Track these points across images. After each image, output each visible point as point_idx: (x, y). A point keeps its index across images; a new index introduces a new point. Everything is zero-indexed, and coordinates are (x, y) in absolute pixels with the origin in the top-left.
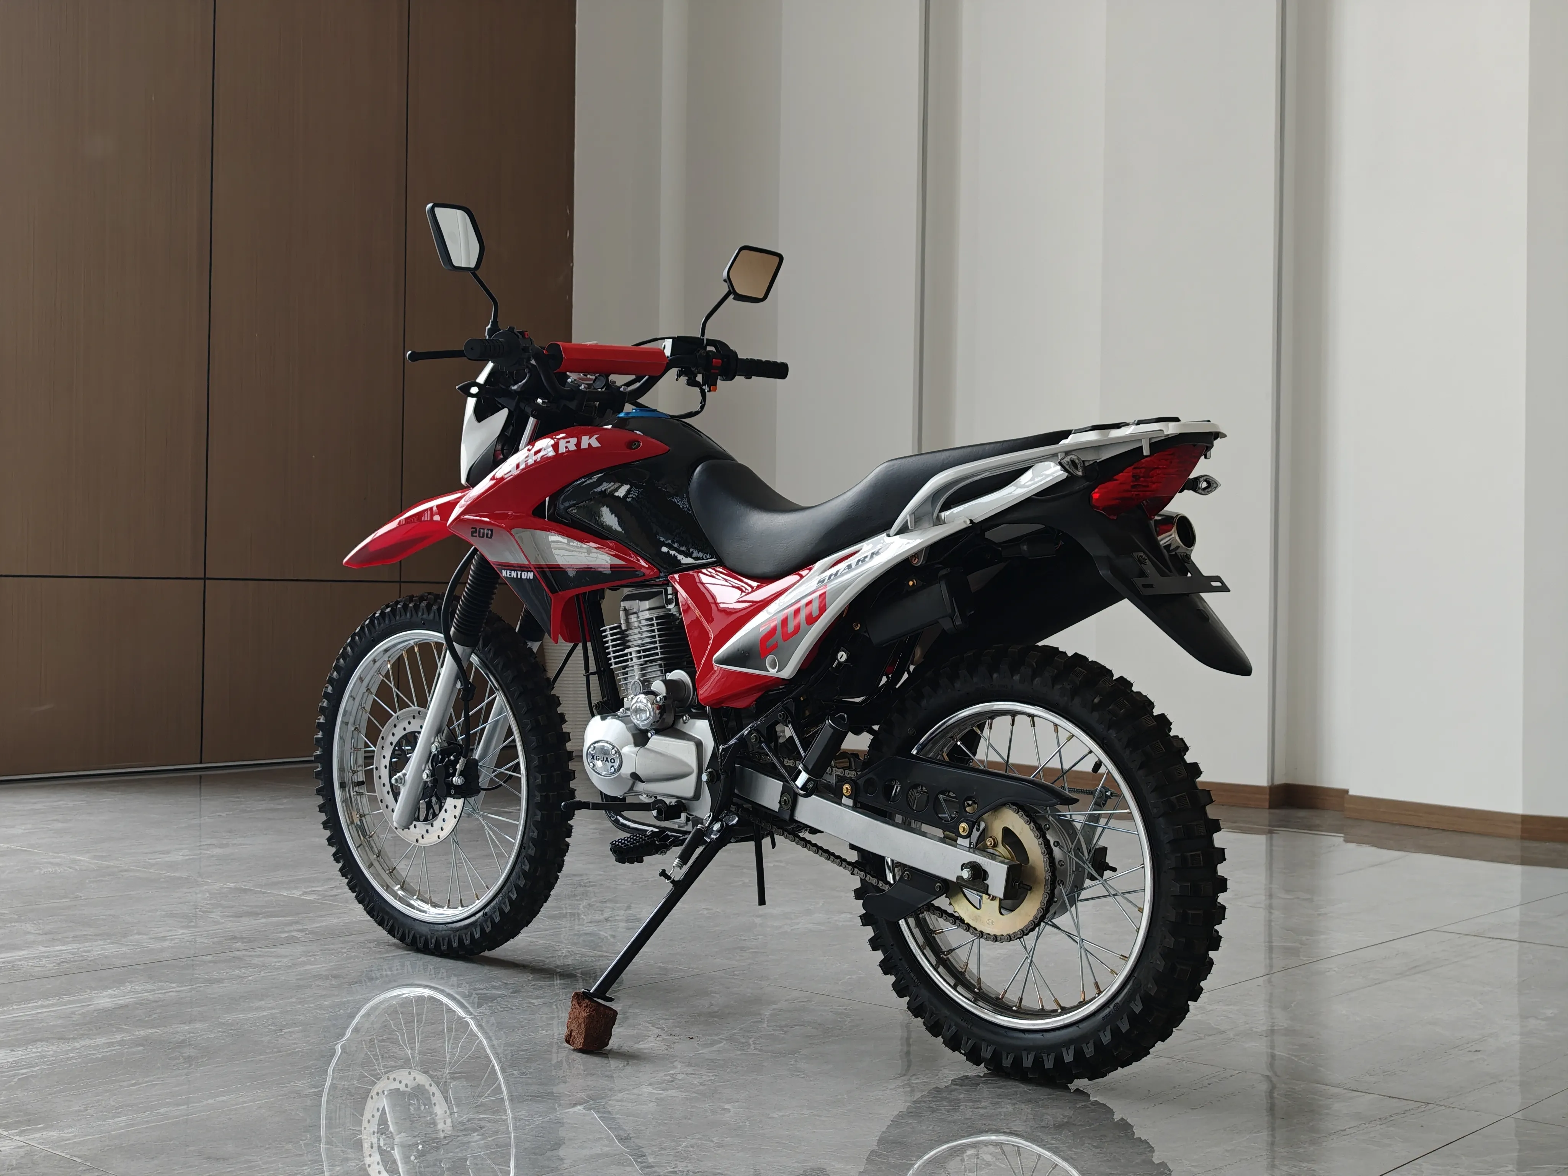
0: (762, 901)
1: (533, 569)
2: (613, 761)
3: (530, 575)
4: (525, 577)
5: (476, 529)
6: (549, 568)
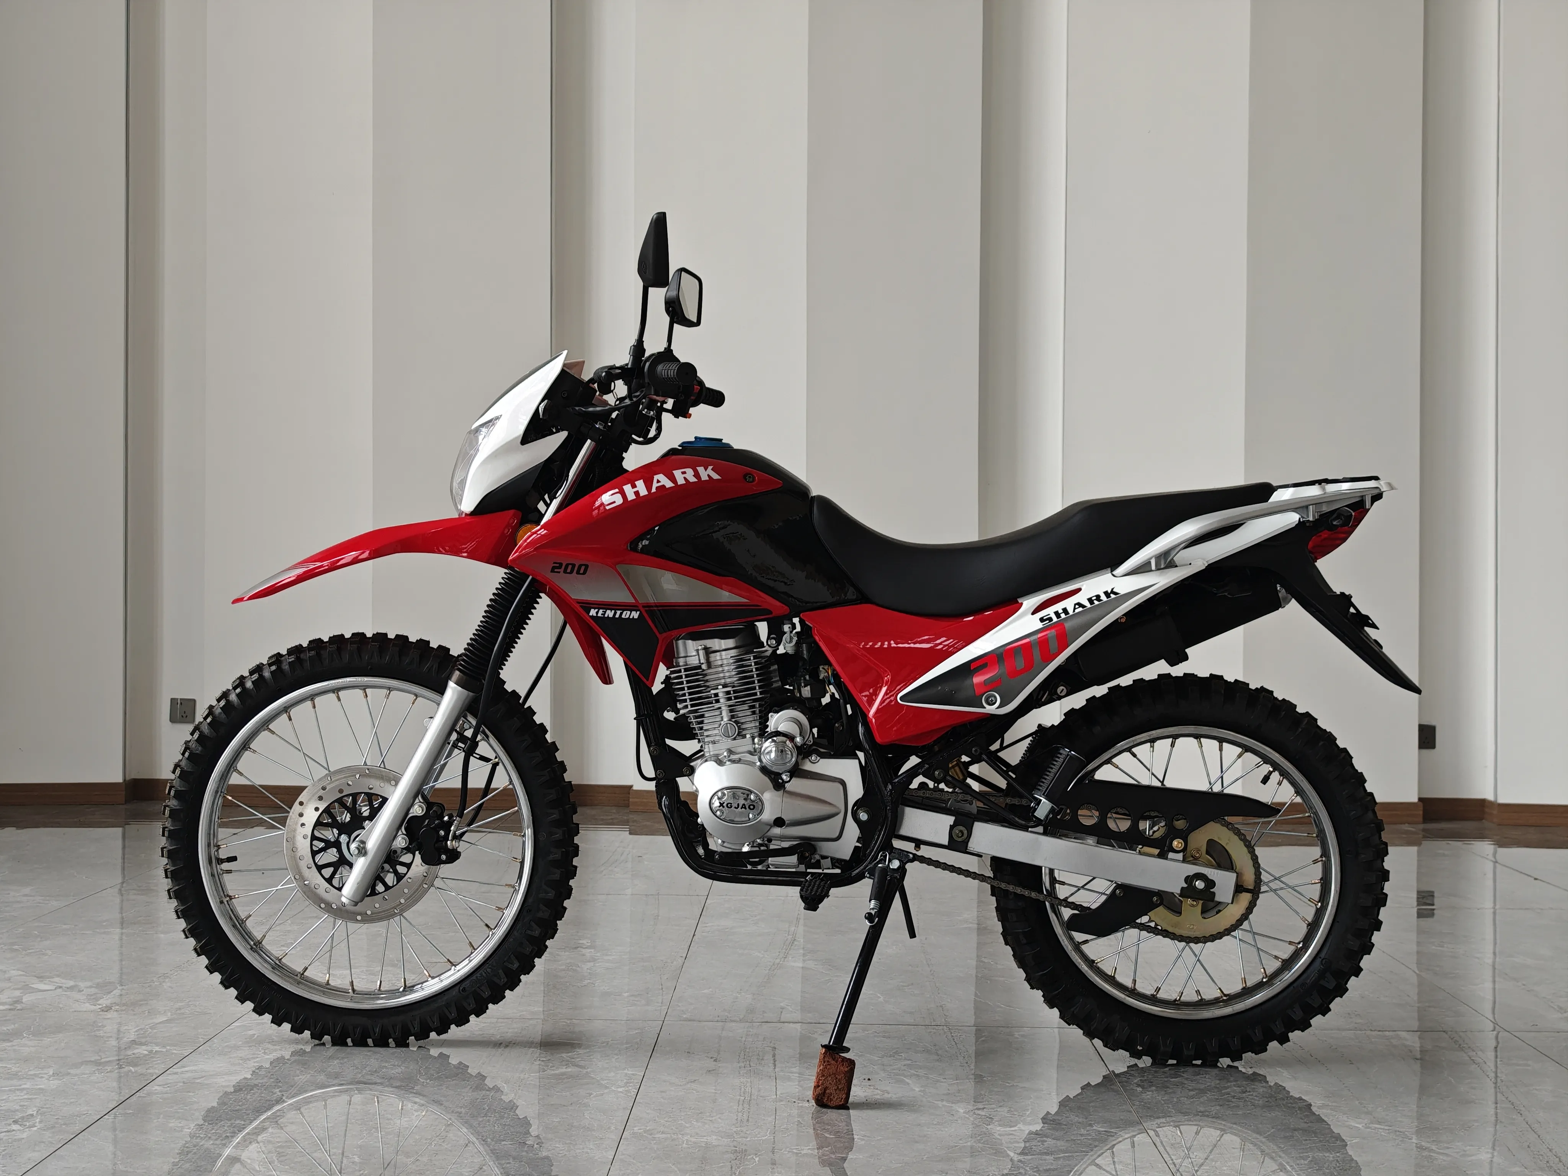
0: (912, 935)
1: (640, 608)
2: (752, 807)
3: (635, 615)
4: (627, 616)
5: (561, 564)
6: (656, 606)
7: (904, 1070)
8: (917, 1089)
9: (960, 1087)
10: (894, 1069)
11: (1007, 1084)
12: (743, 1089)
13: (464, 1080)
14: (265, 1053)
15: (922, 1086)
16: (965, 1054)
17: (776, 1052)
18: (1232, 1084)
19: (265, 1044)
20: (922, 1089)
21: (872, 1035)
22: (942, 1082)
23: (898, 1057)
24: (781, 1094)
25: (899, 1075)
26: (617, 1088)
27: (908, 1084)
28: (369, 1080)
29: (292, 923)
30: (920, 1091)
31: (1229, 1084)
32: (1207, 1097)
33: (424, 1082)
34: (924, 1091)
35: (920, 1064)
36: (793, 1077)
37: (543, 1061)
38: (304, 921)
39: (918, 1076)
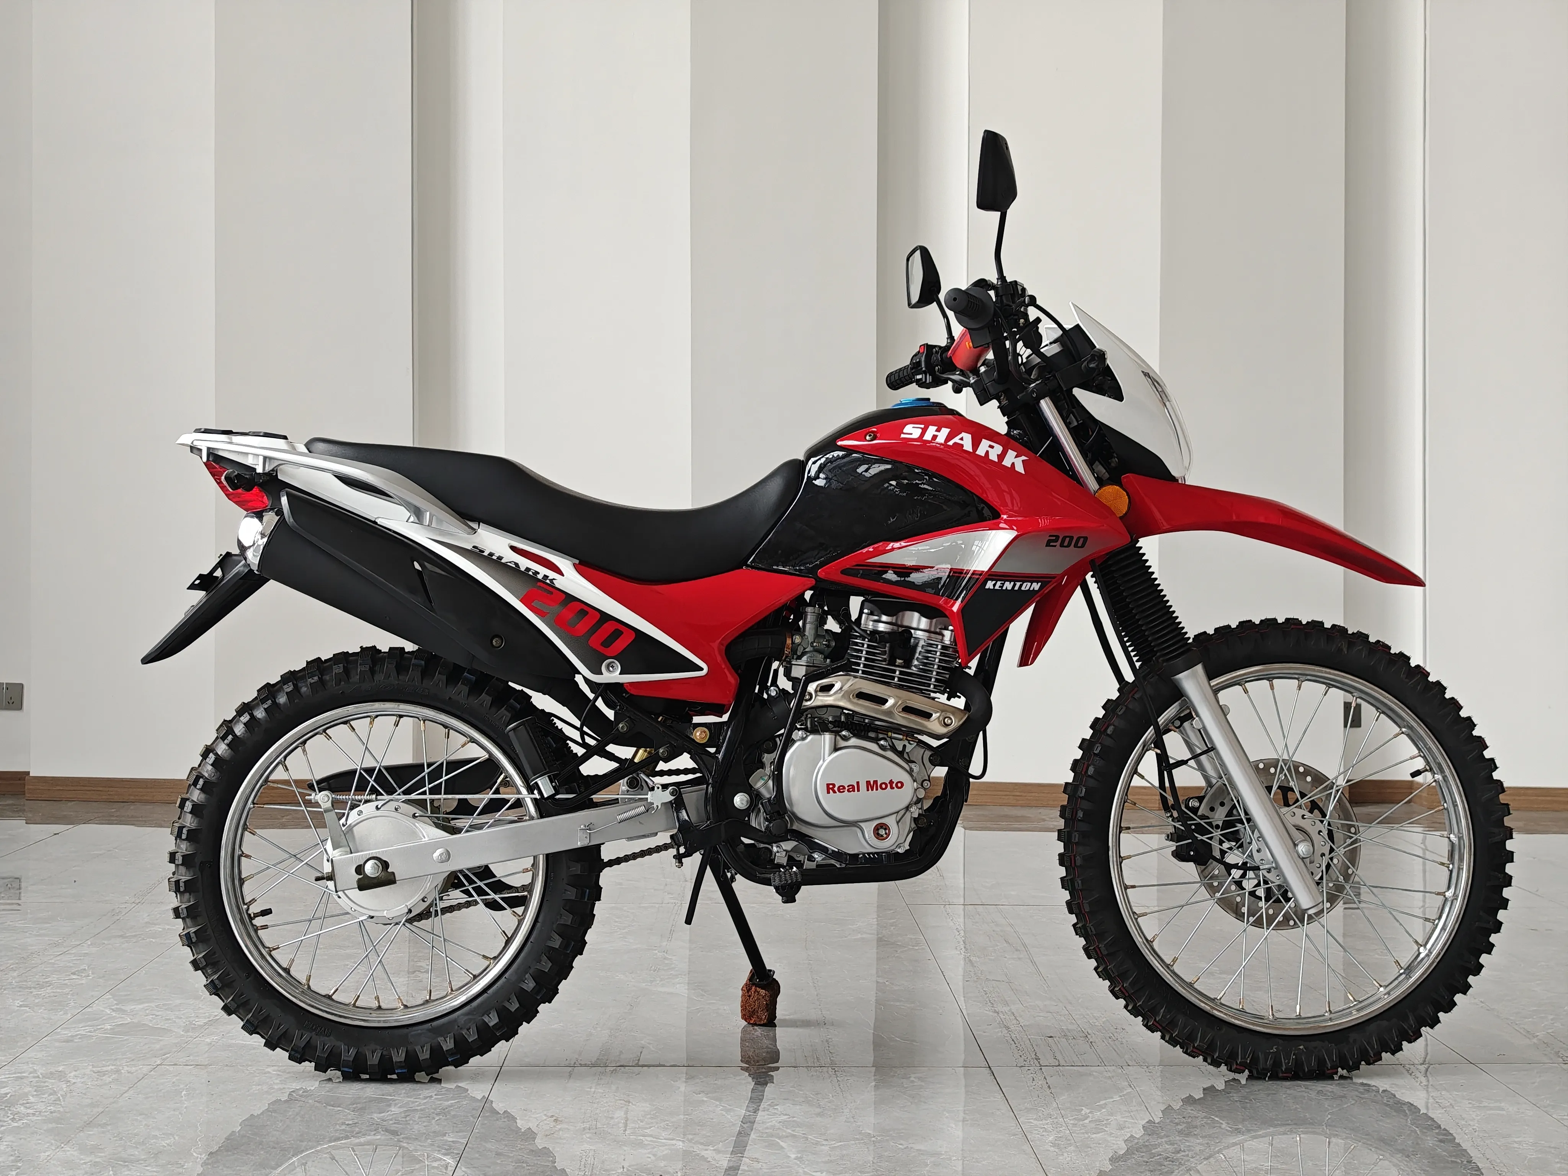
0: (689, 921)
7: (779, 1129)
8: (793, 1156)
9: (845, 1152)
10: (767, 1128)
11: (900, 1146)
12: (584, 1160)
13: (248, 1154)
14: (13, 1120)
15: (798, 1152)
16: (852, 1105)
17: (629, 1107)
18: (1163, 1140)
19: (16, 1106)
20: (799, 1155)
21: (744, 1082)
22: (823, 1145)
23: (774, 1111)
24: (629, 1166)
25: (772, 1136)
26: (432, 1161)
27: (782, 1148)
28: (132, 1155)
29: (91, 944)
30: (796, 1158)
31: (1160, 1141)
32: (1135, 1161)
33: (197, 1157)
34: (801, 1158)
35: (799, 1120)
36: (646, 1142)
37: (348, 1125)
38: (106, 942)
39: (794, 1136)
